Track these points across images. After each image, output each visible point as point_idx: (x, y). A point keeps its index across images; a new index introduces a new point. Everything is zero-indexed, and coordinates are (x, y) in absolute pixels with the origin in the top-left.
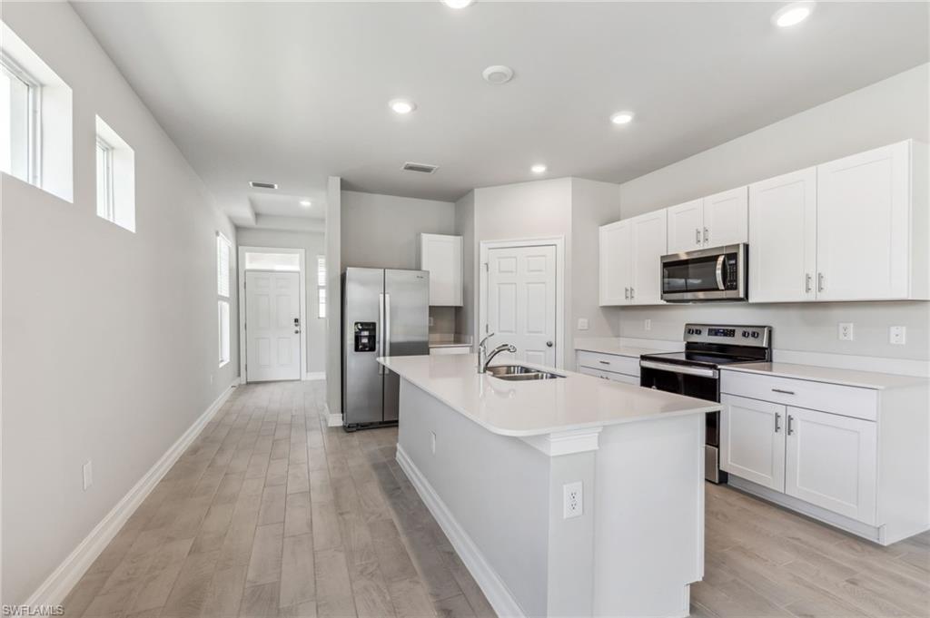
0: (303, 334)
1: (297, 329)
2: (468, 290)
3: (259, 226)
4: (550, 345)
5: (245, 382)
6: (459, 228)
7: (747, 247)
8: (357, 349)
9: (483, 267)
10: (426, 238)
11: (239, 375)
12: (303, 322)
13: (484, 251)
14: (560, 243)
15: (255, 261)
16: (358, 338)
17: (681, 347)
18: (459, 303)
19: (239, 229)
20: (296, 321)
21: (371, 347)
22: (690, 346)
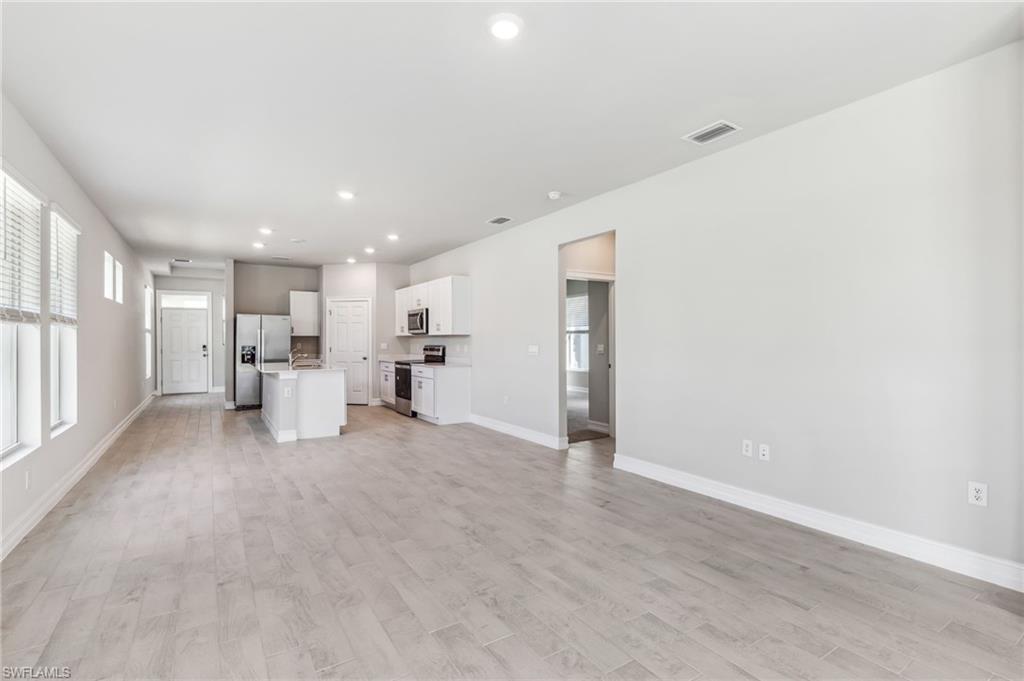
0: (210, 357)
1: (205, 353)
2: (321, 326)
3: (174, 275)
4: (365, 359)
5: (160, 394)
6: (316, 288)
7: (427, 310)
8: (243, 361)
9: (328, 313)
10: (293, 294)
11: (156, 388)
12: (210, 347)
13: (329, 304)
14: (370, 300)
15: (168, 301)
16: (243, 356)
17: (422, 358)
18: (316, 335)
19: (156, 277)
20: (204, 347)
21: (252, 360)
22: (427, 356)
